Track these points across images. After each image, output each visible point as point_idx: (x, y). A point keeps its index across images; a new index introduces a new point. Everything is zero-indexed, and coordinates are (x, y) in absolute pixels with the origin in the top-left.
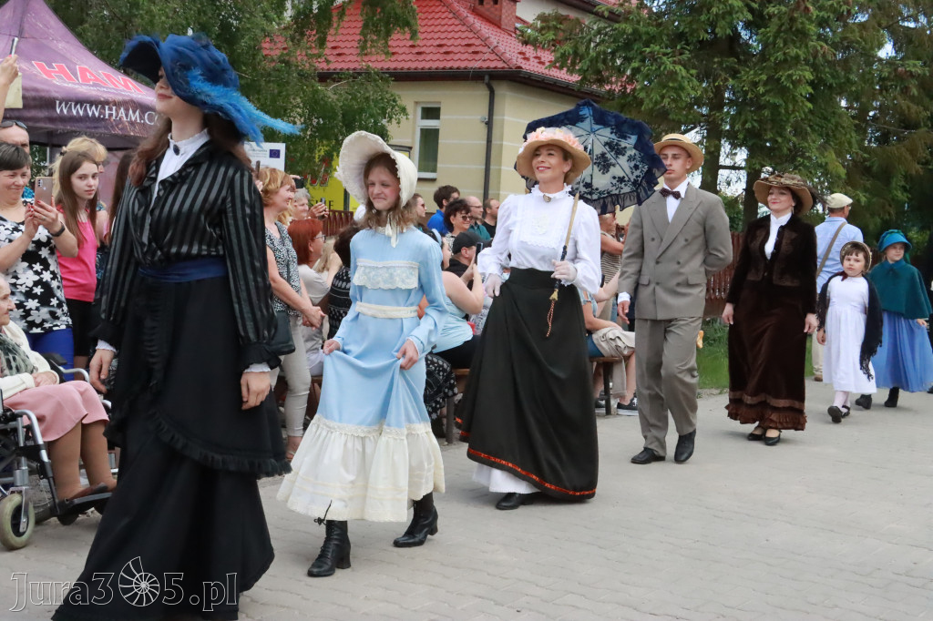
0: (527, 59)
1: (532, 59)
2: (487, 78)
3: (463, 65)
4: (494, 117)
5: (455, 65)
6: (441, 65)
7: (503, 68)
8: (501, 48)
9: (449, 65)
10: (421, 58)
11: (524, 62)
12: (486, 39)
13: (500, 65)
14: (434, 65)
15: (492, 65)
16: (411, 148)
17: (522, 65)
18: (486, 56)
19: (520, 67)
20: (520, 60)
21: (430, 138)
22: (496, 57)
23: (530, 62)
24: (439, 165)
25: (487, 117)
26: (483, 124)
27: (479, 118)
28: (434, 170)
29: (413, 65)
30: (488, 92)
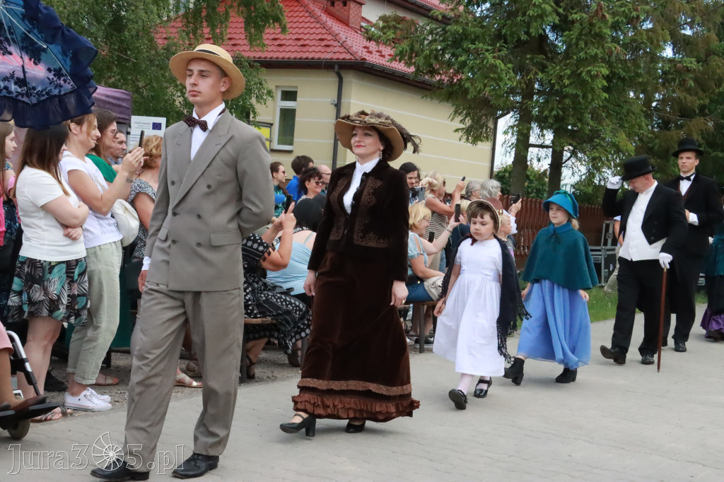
0: (371, 53)
1: (374, 53)
2: (336, 67)
3: (317, 56)
4: (342, 100)
5: (310, 56)
6: (299, 56)
7: (350, 59)
8: (349, 43)
9: (305, 55)
10: (281, 49)
11: (368, 54)
12: (336, 35)
13: (348, 57)
14: (293, 56)
15: (341, 57)
16: (272, 124)
17: (365, 57)
18: (336, 49)
19: (365, 59)
20: (364, 53)
21: (288, 117)
22: (344, 50)
23: (373, 55)
24: (295, 140)
25: (336, 100)
26: (333, 106)
27: (330, 100)
28: (291, 144)
29: (275, 55)
30: (338, 79)
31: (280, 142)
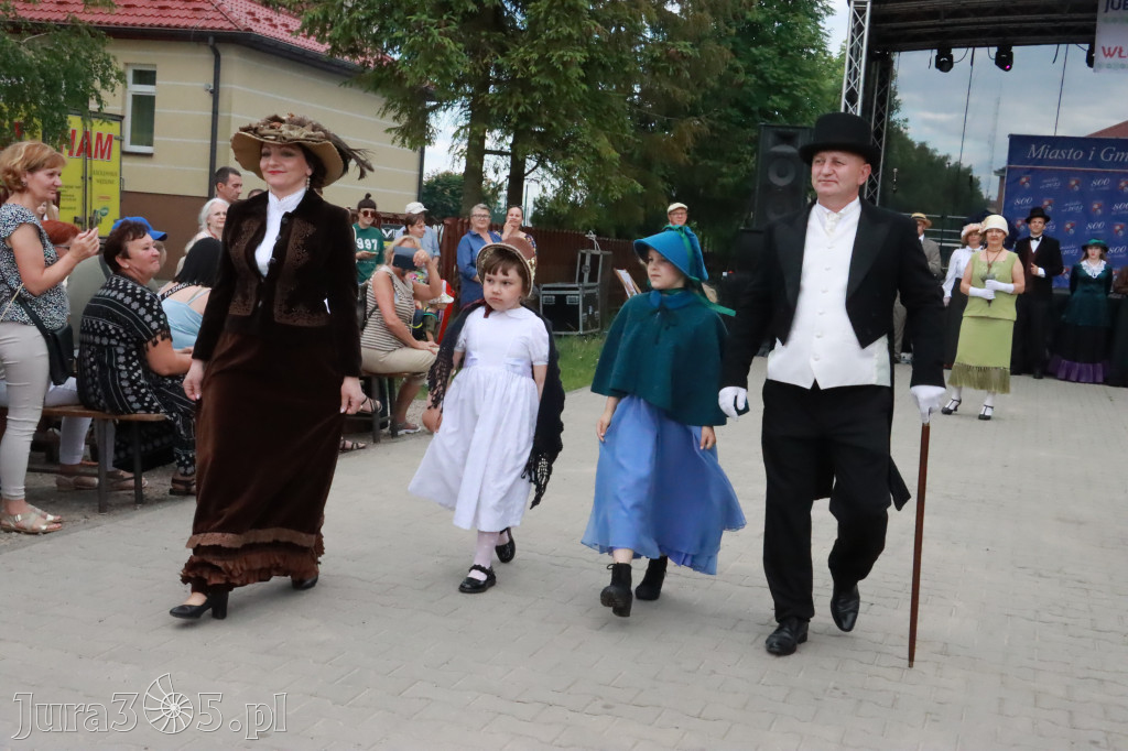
0: (258, 21)
1: (262, 21)
2: (211, 39)
3: (183, 23)
4: (221, 86)
5: (174, 22)
6: (156, 22)
7: (230, 29)
8: (227, 6)
9: (165, 22)
10: (130, 12)
11: (254, 23)
13: (227, 25)
14: (148, 21)
15: (217, 25)
16: (122, 117)
17: (252, 27)
18: (210, 15)
19: (251, 30)
20: (250, 22)
21: (144, 106)
22: (221, 16)
23: (261, 24)
24: (155, 138)
25: (212, 85)
26: (208, 93)
27: (203, 85)
28: (150, 144)
29: (122, 20)
30: (213, 56)
31: (133, 142)
